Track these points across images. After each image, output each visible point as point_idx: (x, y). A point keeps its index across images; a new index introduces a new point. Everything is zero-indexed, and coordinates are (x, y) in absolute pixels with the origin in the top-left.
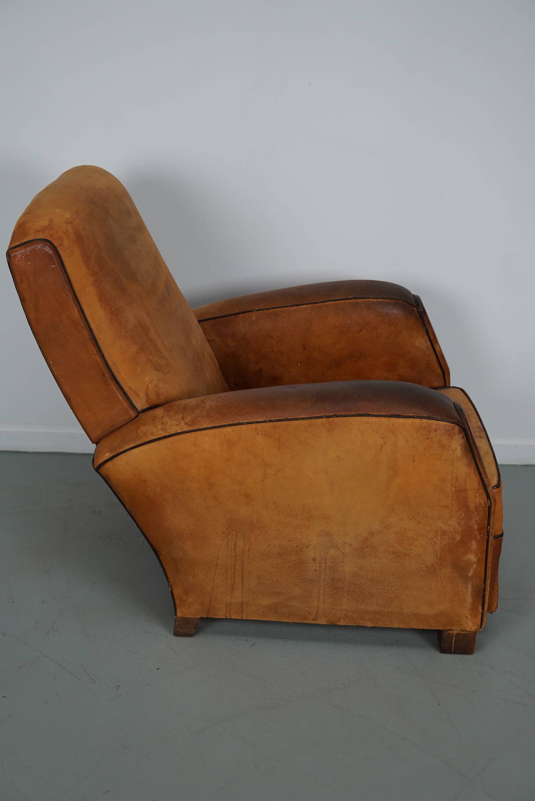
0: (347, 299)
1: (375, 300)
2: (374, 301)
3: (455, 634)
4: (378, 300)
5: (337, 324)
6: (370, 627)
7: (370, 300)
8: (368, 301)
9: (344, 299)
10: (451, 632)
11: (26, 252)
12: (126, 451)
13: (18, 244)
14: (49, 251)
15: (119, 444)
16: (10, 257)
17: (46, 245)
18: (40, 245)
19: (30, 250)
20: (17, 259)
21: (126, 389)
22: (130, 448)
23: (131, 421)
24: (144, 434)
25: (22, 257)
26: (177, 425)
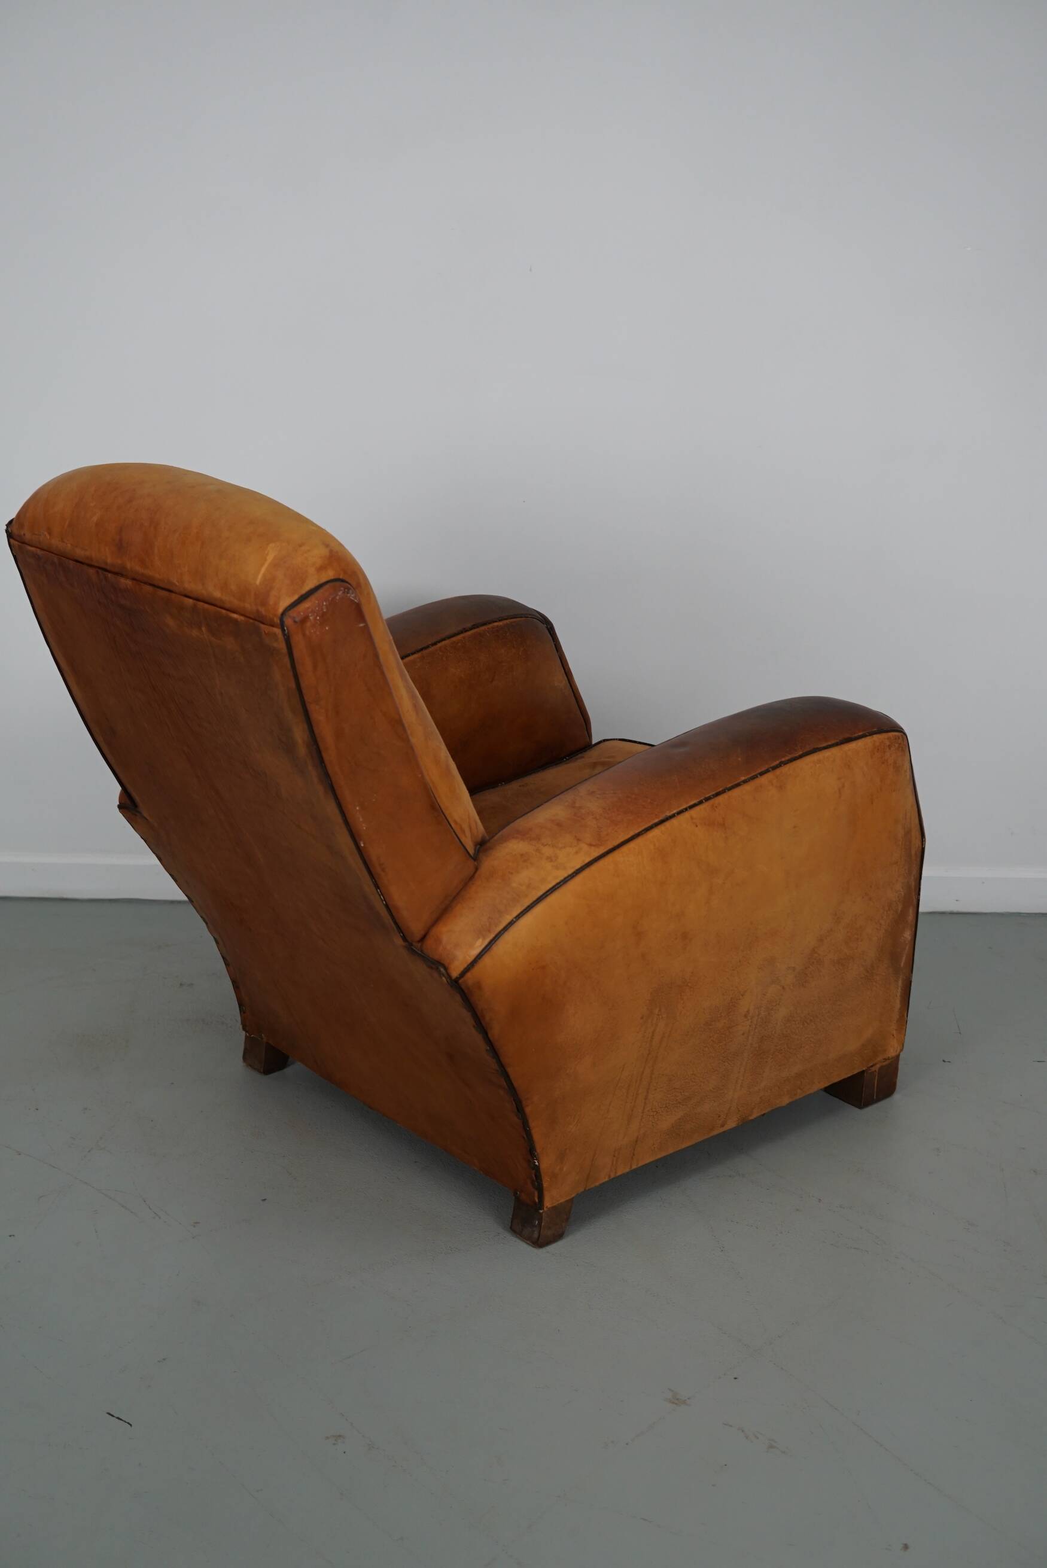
0: (465, 630)
1: (501, 623)
2: (501, 626)
3: (877, 1070)
4: (505, 622)
5: (463, 675)
6: (784, 1107)
7: (496, 624)
8: (493, 628)
9: (461, 632)
10: (873, 1069)
11: (322, 609)
12: (511, 924)
13: (296, 597)
14: (355, 597)
15: (489, 918)
16: (295, 622)
17: (349, 589)
18: (341, 590)
19: (328, 603)
20: (308, 624)
21: (453, 825)
22: (516, 917)
23: (472, 877)
24: (529, 886)
25: (315, 619)
26: (577, 853)
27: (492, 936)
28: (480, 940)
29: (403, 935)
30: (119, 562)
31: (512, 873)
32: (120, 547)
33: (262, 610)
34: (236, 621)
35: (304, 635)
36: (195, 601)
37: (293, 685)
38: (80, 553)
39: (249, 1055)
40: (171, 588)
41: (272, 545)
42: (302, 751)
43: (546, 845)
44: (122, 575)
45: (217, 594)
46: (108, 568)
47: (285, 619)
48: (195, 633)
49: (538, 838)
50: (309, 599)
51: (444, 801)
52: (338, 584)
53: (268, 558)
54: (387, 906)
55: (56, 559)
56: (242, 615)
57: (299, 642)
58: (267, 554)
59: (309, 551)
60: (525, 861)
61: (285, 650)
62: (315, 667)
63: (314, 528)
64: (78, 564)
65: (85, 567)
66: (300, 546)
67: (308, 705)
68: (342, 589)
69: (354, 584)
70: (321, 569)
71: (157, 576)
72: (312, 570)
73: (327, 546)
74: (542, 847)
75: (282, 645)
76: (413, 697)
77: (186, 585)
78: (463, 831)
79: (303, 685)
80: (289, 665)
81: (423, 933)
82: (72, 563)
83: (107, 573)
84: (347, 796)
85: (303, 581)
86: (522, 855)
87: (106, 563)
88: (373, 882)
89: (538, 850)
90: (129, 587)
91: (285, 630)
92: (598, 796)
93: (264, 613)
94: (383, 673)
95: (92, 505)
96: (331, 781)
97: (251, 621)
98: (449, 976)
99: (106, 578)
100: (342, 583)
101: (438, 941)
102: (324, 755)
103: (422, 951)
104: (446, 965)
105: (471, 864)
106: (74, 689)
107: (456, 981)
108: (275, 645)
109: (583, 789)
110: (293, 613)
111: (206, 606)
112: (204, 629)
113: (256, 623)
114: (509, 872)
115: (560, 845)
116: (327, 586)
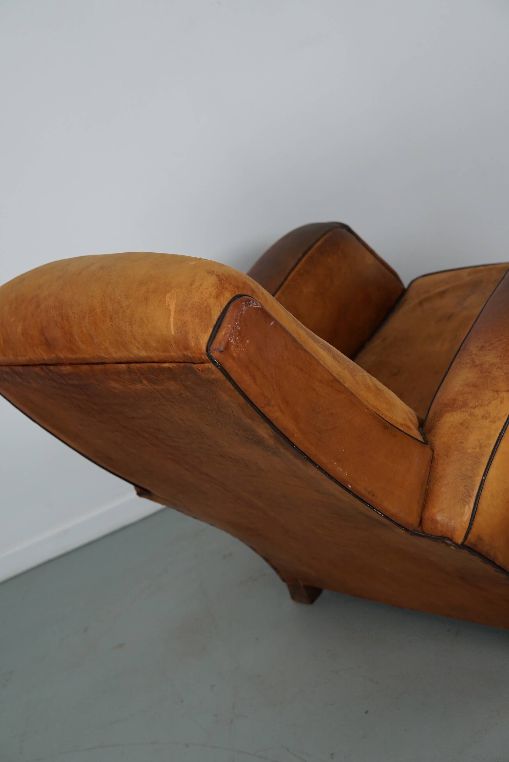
2: (321, 244)
11: (237, 329)
12: (483, 482)
13: (211, 330)
14: (257, 304)
15: (465, 486)
16: (221, 352)
17: (249, 301)
18: (243, 305)
19: (238, 322)
20: (232, 348)
21: (401, 428)
22: (484, 476)
23: (432, 459)
24: (481, 447)
25: (235, 340)
26: (502, 402)
27: (474, 499)
28: (467, 507)
29: (405, 528)
30: (53, 356)
31: (462, 443)
32: (49, 344)
33: (188, 353)
34: (169, 368)
35: (233, 358)
36: (127, 365)
37: (242, 400)
38: (21, 359)
39: (295, 595)
40: (103, 361)
41: (168, 295)
42: (271, 442)
43: (475, 407)
44: (61, 364)
45: (143, 354)
46: (48, 363)
47: (211, 354)
48: (139, 386)
49: (465, 404)
50: (222, 327)
51: (388, 416)
52: (238, 300)
53: (170, 308)
54: (386, 517)
55: (7, 369)
56: (171, 362)
57: (230, 365)
58: (169, 305)
59: (200, 285)
60: (467, 428)
61: (223, 378)
62: (254, 378)
63: (192, 263)
64: (25, 367)
65: (32, 368)
66: (191, 285)
67: (261, 410)
68: (244, 303)
69: (249, 293)
70: (218, 295)
71: (87, 356)
72: (211, 301)
73: (212, 273)
74: (473, 410)
75: (219, 375)
76: (329, 351)
77: (114, 355)
78: (409, 428)
79: (250, 397)
80: (232, 387)
81: (419, 520)
82: (20, 369)
83: (49, 367)
84: (323, 459)
85: (210, 314)
86: (462, 424)
87: (44, 360)
88: (369, 507)
89: (471, 414)
90: (70, 371)
91: (216, 363)
92: (489, 348)
93: (191, 355)
94: (305, 351)
95: (12, 320)
96: (306, 455)
97: (182, 364)
98: (456, 544)
99: (50, 370)
100: (241, 298)
101: (434, 522)
102: (292, 440)
103: (424, 532)
104: (449, 535)
105: (428, 449)
106: (69, 442)
107: (463, 544)
108: (213, 377)
109: (473, 347)
110: (215, 345)
111: (138, 365)
112: (145, 382)
113: (187, 365)
114: (460, 442)
115: (486, 402)
116: (231, 308)
